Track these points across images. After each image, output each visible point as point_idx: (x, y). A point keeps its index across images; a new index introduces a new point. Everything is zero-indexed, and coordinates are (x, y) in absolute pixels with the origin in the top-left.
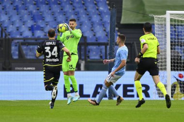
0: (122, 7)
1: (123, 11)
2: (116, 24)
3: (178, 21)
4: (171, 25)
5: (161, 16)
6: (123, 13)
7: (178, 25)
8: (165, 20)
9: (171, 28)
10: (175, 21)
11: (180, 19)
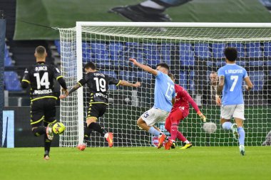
0: (15, 16)
1: (16, 21)
2: (6, 40)
3: (93, 36)
4: (83, 41)
5: (69, 29)
6: (16, 26)
7: (93, 42)
8: (74, 34)
9: (83, 46)
10: (88, 35)
11: (96, 33)
